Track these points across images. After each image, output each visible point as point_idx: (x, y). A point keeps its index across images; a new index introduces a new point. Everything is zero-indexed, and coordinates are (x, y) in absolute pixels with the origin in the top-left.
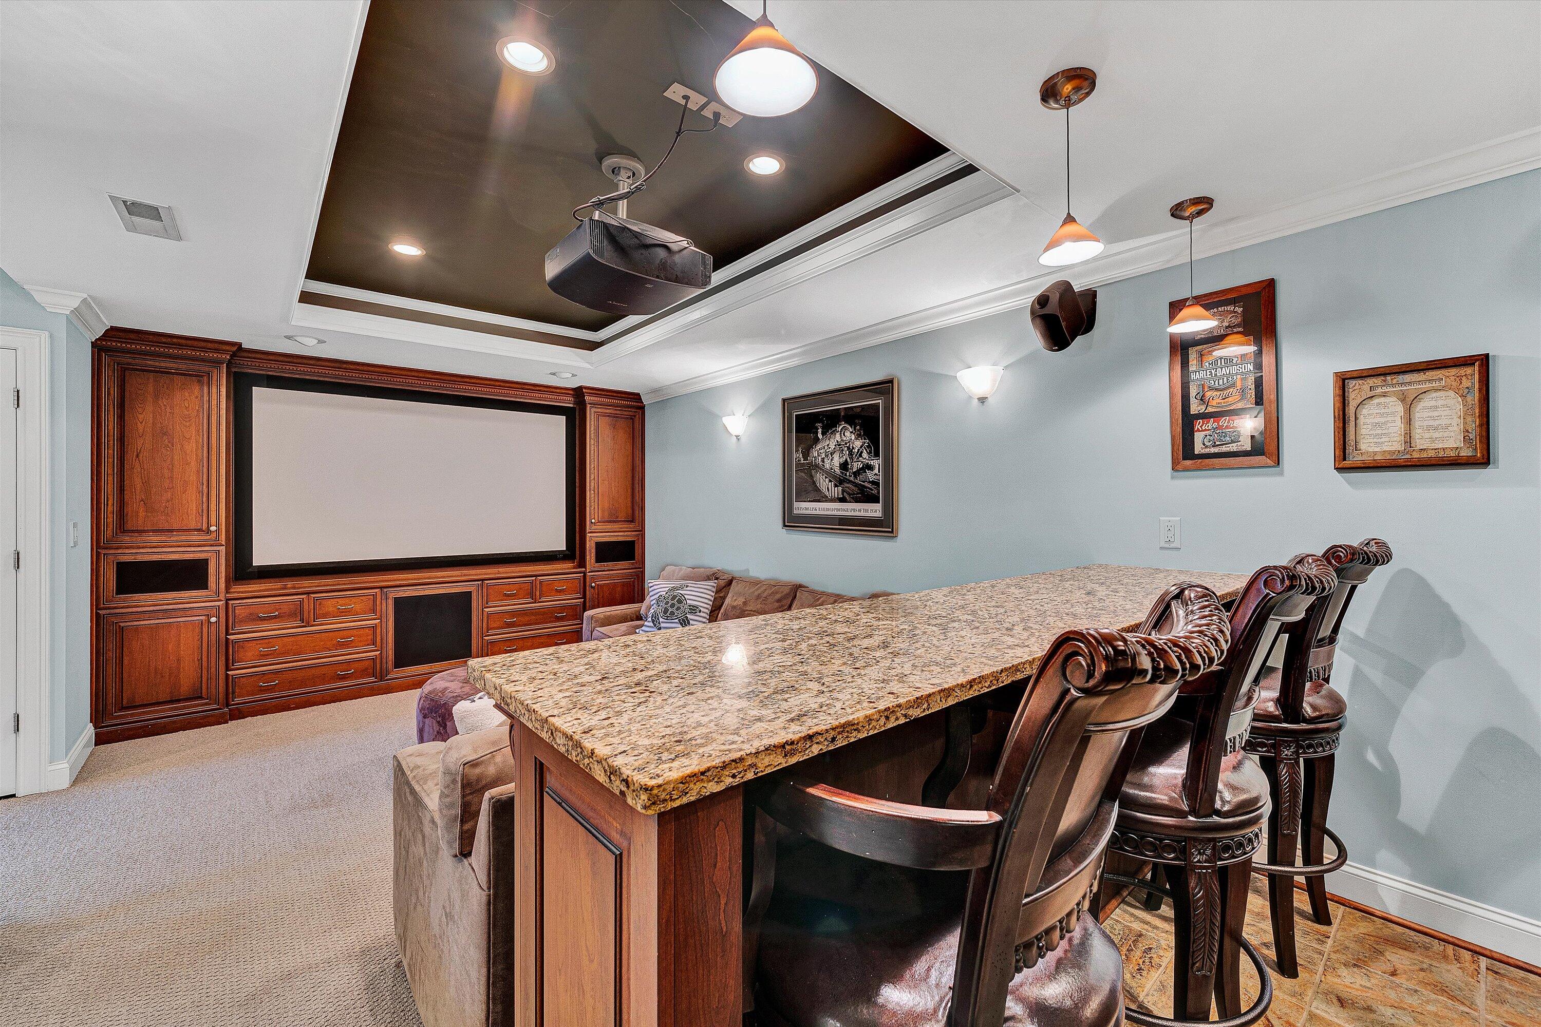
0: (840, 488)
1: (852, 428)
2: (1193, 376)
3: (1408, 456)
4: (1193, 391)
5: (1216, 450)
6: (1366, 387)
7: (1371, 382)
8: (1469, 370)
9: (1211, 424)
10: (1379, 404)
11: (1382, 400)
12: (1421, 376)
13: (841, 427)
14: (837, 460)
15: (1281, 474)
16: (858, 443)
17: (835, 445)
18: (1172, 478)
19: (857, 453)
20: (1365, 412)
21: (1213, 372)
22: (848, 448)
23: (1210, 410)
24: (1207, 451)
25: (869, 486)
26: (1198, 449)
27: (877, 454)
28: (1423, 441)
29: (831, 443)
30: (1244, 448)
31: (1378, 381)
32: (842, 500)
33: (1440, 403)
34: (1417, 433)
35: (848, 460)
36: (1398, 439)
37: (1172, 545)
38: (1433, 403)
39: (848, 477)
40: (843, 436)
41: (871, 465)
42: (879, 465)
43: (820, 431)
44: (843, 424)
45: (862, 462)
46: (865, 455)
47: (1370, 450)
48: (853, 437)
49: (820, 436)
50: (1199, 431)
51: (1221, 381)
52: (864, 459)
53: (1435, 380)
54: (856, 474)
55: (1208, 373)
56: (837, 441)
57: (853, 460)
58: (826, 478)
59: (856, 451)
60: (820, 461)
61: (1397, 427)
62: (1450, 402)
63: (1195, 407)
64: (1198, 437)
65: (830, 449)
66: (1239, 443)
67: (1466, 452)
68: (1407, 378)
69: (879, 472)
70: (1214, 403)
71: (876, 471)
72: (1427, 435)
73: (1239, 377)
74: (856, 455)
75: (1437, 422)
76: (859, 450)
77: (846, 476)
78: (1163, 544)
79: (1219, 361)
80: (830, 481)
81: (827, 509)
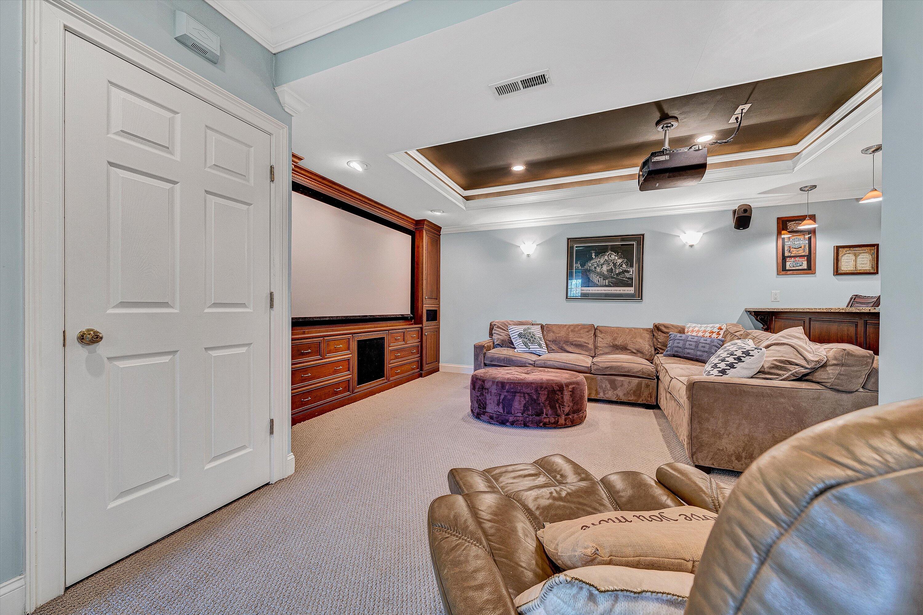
0: (607, 281)
1: (616, 254)
2: (786, 243)
3: (856, 272)
4: (786, 249)
5: (794, 268)
6: (844, 251)
7: (846, 249)
8: (873, 248)
9: (793, 259)
10: (847, 256)
11: (848, 255)
12: (860, 249)
13: (608, 253)
14: (605, 268)
15: (816, 276)
16: (620, 261)
17: (604, 261)
18: (776, 277)
19: (619, 265)
20: (843, 258)
21: (794, 242)
22: (613, 263)
23: (792, 255)
24: (791, 268)
25: (627, 279)
26: (788, 267)
27: (632, 266)
28: (859, 267)
29: (601, 260)
30: (804, 268)
31: (848, 249)
32: (606, 286)
33: (864, 257)
34: (858, 265)
35: (613, 268)
36: (853, 267)
37: (777, 300)
38: (863, 257)
39: (612, 276)
40: (610, 257)
41: (628, 270)
42: (633, 271)
43: (594, 254)
44: (610, 252)
45: (622, 269)
46: (624, 266)
47: (845, 269)
48: (616, 258)
49: (594, 257)
50: (788, 261)
51: (796, 246)
52: (624, 268)
53: (863, 250)
54: (617, 275)
55: (792, 243)
56: (606, 259)
57: (616, 268)
58: (597, 276)
59: (618, 264)
60: (593, 268)
61: (852, 263)
62: (867, 257)
63: (787, 254)
64: (788, 264)
65: (601, 263)
66: (802, 266)
67: (872, 271)
68: (857, 249)
69: (633, 274)
70: (794, 253)
71: (631, 273)
72: (860, 266)
73: (803, 245)
74: (618, 266)
75: (863, 262)
76: (620, 264)
77: (611, 275)
78: (773, 300)
79: (796, 239)
80: (600, 277)
81: (595, 290)
